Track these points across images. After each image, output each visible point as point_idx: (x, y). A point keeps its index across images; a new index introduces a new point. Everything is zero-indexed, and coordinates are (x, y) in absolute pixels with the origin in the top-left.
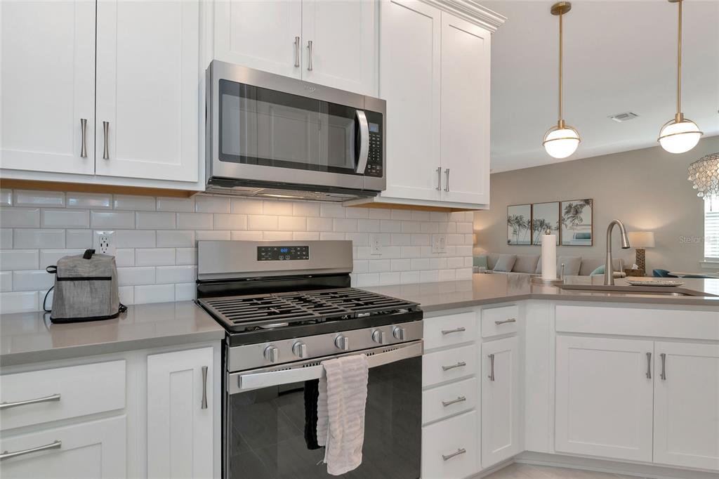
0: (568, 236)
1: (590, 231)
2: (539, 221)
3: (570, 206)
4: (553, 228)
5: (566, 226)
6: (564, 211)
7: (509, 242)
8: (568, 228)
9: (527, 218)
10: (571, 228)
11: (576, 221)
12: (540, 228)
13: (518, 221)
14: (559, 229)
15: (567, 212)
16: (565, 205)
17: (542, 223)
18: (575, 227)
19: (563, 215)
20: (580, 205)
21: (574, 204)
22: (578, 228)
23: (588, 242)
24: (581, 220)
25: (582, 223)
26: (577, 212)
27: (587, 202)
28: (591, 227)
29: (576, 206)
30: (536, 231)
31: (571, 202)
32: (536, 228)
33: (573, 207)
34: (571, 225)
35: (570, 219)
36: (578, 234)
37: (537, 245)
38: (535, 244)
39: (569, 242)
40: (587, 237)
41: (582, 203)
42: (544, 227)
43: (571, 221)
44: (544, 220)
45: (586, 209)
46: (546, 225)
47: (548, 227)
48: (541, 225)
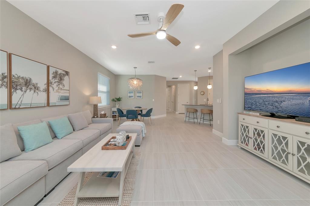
0: (54, 98)
2: (23, 78)
3: (56, 72)
4: (41, 89)
5: (53, 89)
6: (51, 76)
8: (55, 91)
10: (57, 91)
11: (61, 86)
12: (24, 88)
14: (47, 91)
15: (54, 77)
16: (52, 70)
17: (28, 83)
18: (60, 91)
19: (50, 78)
20: (63, 74)
21: (60, 72)
22: (62, 91)
23: (66, 103)
24: (64, 85)
25: (64, 88)
26: (61, 79)
27: (67, 73)
29: (61, 74)
30: (19, 91)
31: (57, 70)
32: (18, 87)
33: (58, 74)
34: (57, 88)
35: (57, 84)
36: (62, 96)
37: (19, 108)
38: (17, 107)
39: (55, 103)
40: (67, 99)
41: (64, 73)
42: (31, 86)
43: (57, 86)
44: (30, 79)
45: (66, 78)
46: (34, 86)
47: (35, 88)
48: (26, 84)
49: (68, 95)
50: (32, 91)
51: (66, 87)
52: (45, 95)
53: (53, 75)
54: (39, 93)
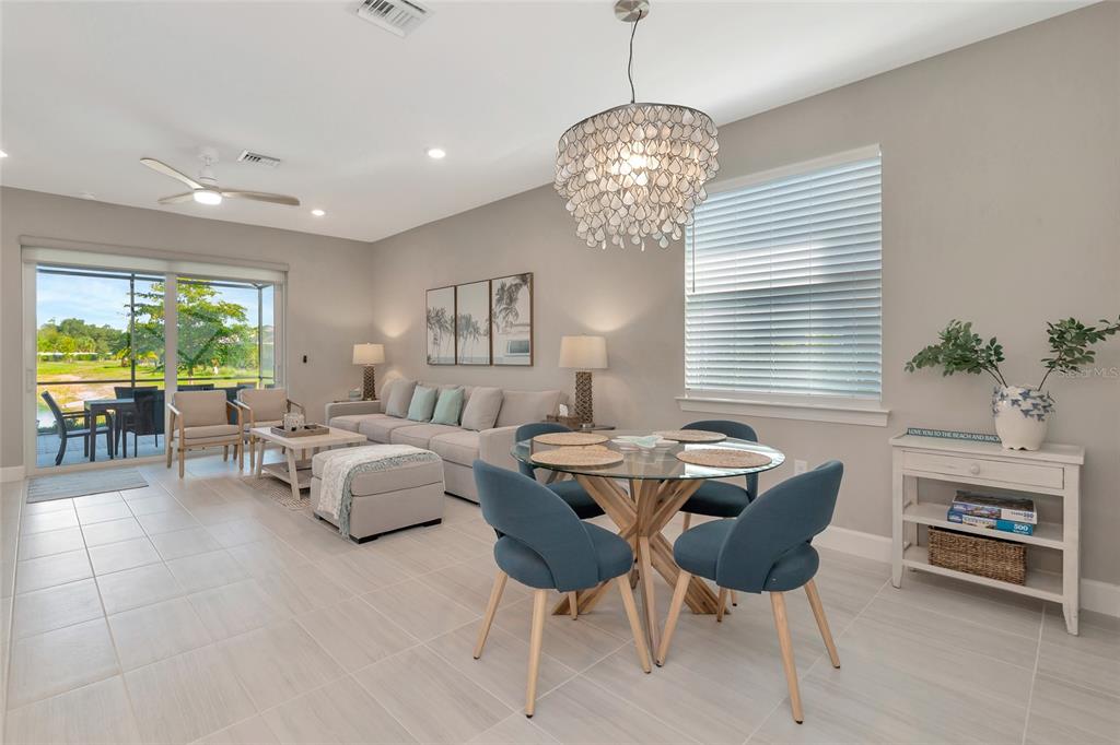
0: (501, 347)
1: (528, 337)
2: (464, 317)
3: (502, 288)
4: (482, 331)
5: (498, 327)
6: (495, 298)
7: (429, 358)
8: (501, 331)
10: (505, 333)
11: (511, 318)
12: (466, 333)
13: (439, 319)
14: (490, 333)
15: (499, 301)
16: (496, 285)
17: (468, 322)
18: (509, 329)
19: (494, 306)
20: (516, 285)
21: (509, 282)
22: (514, 330)
24: (517, 314)
25: (518, 322)
26: (511, 300)
27: (526, 278)
28: (529, 328)
29: (510, 287)
30: (462, 338)
31: (504, 280)
32: (461, 333)
33: (506, 288)
34: (504, 324)
35: (503, 314)
36: (513, 342)
37: (462, 364)
39: (502, 359)
40: (526, 348)
41: (518, 281)
42: (471, 329)
43: (504, 318)
44: (470, 316)
45: (525, 290)
46: (473, 327)
47: (475, 330)
48: (466, 327)
49: (526, 337)
50: (472, 337)
51: (524, 318)
52: (486, 340)
53: (498, 296)
54: (479, 338)
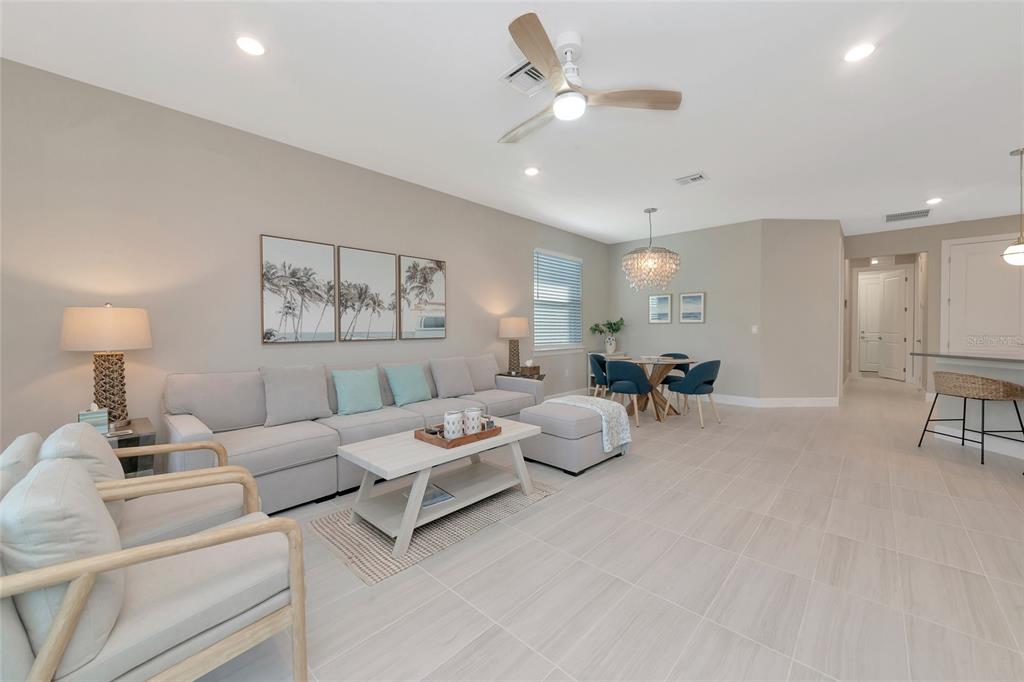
0: (412, 322)
2: (355, 286)
3: (415, 267)
4: (386, 305)
5: (410, 303)
6: (404, 275)
8: (412, 307)
9: (323, 275)
10: (417, 308)
11: (425, 296)
13: (300, 282)
14: (397, 307)
15: (411, 278)
16: (406, 263)
17: (362, 294)
18: (423, 306)
19: (403, 281)
20: (430, 268)
21: (422, 264)
22: (428, 307)
23: (439, 333)
24: (432, 294)
25: (432, 301)
26: (426, 281)
27: (440, 265)
28: (445, 308)
29: (425, 269)
30: (349, 310)
31: (417, 260)
32: (349, 304)
33: (419, 269)
34: (417, 301)
35: (416, 291)
36: (427, 318)
37: (350, 340)
38: (347, 338)
39: (413, 333)
40: (440, 324)
41: (432, 265)
42: (367, 301)
43: (417, 295)
44: (367, 287)
45: (438, 276)
46: (372, 299)
47: (375, 303)
48: (360, 298)
49: (443, 315)
50: (370, 310)
51: (439, 297)
52: (392, 315)
53: (408, 274)
54: (381, 312)
